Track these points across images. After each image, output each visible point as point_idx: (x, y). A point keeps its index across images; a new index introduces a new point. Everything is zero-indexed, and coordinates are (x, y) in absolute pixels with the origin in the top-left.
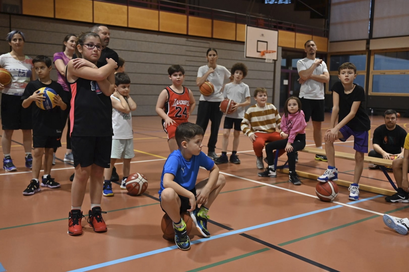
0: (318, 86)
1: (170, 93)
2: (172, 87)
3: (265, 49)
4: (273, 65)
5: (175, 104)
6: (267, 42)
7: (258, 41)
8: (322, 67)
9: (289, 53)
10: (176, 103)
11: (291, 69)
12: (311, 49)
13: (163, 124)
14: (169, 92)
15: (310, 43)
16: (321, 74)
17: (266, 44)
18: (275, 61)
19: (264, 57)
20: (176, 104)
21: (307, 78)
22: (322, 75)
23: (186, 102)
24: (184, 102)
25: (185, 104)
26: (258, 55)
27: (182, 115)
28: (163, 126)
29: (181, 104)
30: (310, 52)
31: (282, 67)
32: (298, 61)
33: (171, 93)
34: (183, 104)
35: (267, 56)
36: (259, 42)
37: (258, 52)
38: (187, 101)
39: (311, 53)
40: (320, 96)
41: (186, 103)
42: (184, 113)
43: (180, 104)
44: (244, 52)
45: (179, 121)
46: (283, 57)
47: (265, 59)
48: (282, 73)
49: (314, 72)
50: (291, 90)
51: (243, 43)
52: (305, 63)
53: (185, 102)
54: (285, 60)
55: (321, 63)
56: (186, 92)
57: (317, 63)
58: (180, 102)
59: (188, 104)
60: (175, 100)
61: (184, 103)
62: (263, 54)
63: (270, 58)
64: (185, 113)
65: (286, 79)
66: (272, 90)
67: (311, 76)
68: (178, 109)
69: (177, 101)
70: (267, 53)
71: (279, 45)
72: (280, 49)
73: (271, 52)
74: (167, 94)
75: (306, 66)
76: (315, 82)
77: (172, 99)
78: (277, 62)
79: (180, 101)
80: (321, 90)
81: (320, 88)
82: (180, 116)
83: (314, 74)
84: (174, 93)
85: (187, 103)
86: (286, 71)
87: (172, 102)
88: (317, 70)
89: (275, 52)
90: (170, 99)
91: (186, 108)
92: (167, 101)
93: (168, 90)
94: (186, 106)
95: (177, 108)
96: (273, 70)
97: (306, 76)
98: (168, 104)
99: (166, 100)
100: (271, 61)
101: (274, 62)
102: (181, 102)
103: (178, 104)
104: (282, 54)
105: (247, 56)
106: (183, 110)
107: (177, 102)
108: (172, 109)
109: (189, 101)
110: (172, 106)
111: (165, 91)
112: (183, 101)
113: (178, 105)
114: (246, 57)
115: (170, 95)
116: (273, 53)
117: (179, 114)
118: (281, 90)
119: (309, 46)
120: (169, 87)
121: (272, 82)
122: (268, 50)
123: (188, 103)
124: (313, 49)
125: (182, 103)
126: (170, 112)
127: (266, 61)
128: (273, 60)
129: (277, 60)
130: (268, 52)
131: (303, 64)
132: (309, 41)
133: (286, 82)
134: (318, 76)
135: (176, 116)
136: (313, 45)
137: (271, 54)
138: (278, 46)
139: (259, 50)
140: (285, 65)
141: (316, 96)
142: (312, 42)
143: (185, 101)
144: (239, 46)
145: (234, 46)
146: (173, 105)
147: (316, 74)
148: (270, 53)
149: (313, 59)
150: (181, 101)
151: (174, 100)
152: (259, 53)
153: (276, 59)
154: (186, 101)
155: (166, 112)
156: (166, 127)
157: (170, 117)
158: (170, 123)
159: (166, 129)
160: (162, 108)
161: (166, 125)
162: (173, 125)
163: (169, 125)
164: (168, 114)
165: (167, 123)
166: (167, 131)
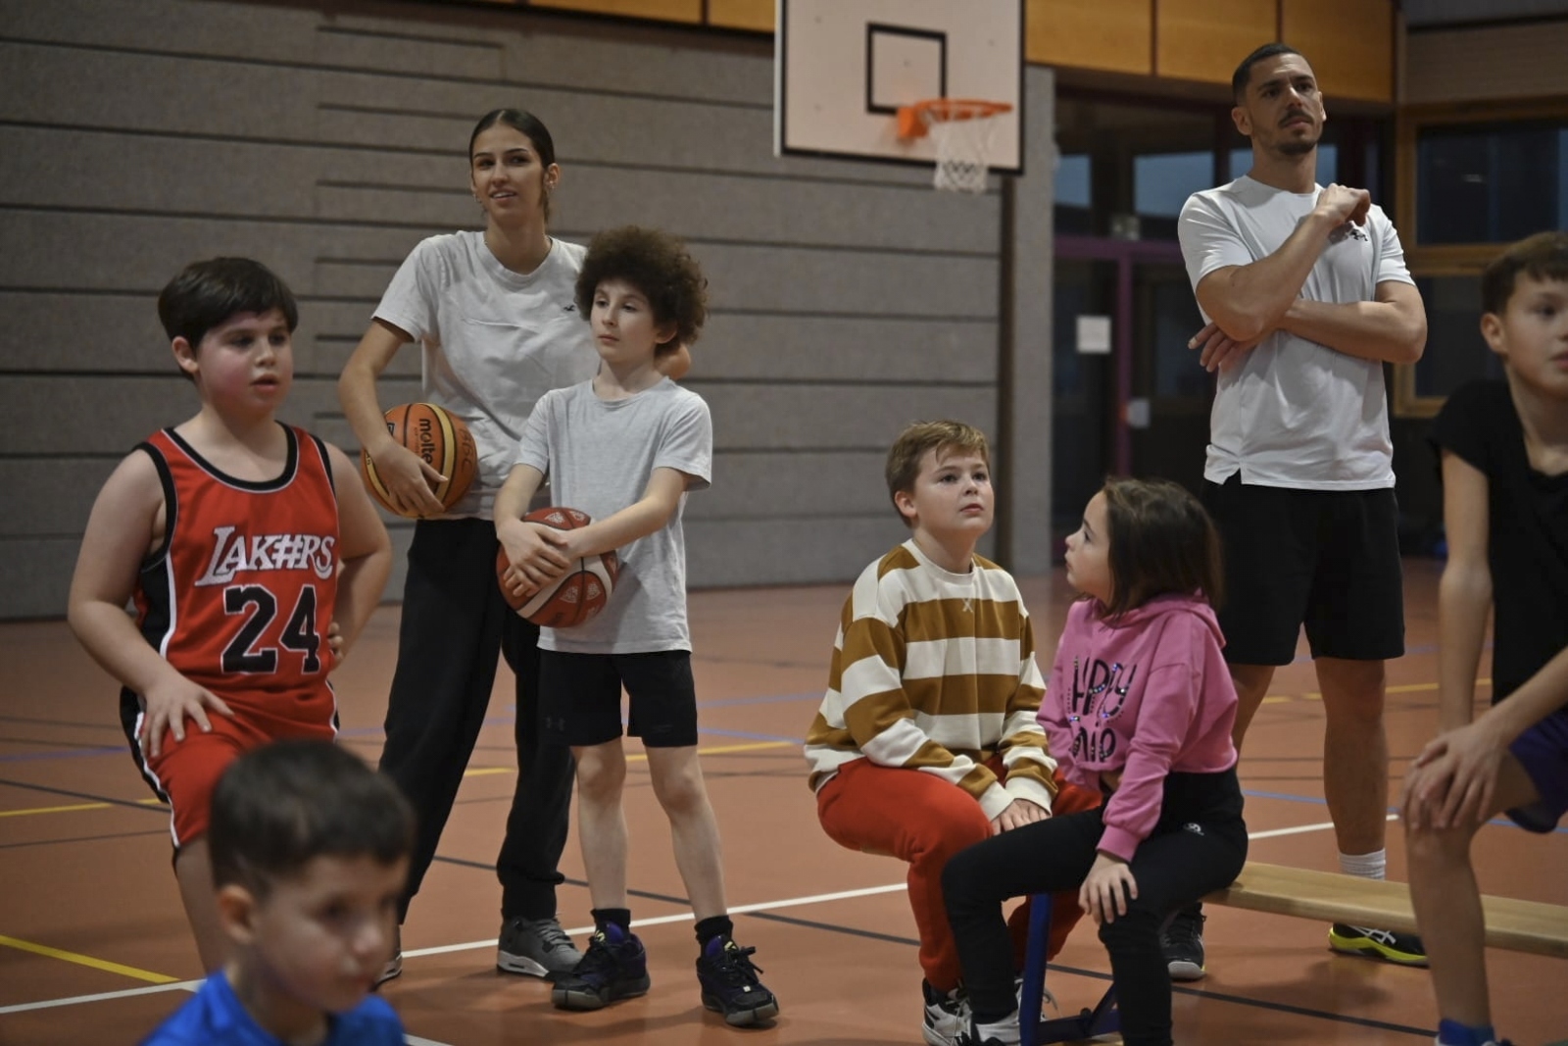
0: (1348, 387)
1: (178, 484)
2: (196, 431)
3: (933, 94)
4: (994, 203)
5: (219, 565)
6: (941, 37)
7: (873, 28)
8: (1366, 245)
9: (1107, 115)
10: (229, 559)
11: (1133, 235)
12: (1294, 112)
13: (129, 725)
14: (174, 471)
15: (1280, 65)
16: (1364, 299)
17: (934, 46)
18: (1006, 179)
19: (920, 151)
20: (230, 566)
21: (1260, 325)
22: (1368, 306)
23: (312, 544)
24: (287, 551)
25: (303, 565)
26: (873, 136)
27: (281, 650)
28: (134, 744)
29: (267, 565)
30: (1286, 136)
31: (1065, 219)
32: (1192, 199)
33: (188, 484)
34: (290, 565)
35: (944, 143)
36: (879, 39)
37: (873, 109)
38: (317, 541)
39: (1292, 139)
40: (1361, 466)
41: (311, 552)
42: (292, 639)
43: (259, 562)
44: (771, 107)
45: (257, 697)
46: (1067, 143)
47: (931, 165)
48: (1062, 267)
49: (1310, 280)
50: (1136, 394)
51: (759, 41)
52: (1241, 212)
53: (300, 551)
54: (1081, 165)
55: (1359, 214)
56: (312, 472)
57: (1331, 213)
58: (258, 553)
59: (323, 563)
60: (223, 533)
61: (295, 555)
62: (918, 130)
63: (970, 159)
64: (303, 633)
65: (1097, 310)
66: (992, 393)
67: (1290, 313)
68: (249, 602)
69: (240, 543)
70: (945, 116)
71: (1031, 55)
72: (1043, 84)
73: (977, 110)
74: (159, 492)
75: (1248, 240)
76: (1323, 354)
77: (196, 534)
78: (1022, 186)
79: (260, 545)
80: (1368, 416)
81: (1359, 402)
82: (267, 661)
83: (1315, 295)
84: (212, 483)
85: (319, 552)
86: (1091, 247)
87: (196, 558)
88: (1330, 267)
89: (1005, 108)
90: (179, 529)
91: (308, 592)
92: (158, 544)
93: (167, 457)
94: (309, 574)
95: (236, 600)
96: (992, 241)
97: (1254, 309)
98: (164, 564)
99: (152, 537)
100: (980, 182)
101: (996, 182)
102: (271, 551)
103: (242, 565)
104: (1059, 117)
105: (793, 142)
106: (283, 615)
107: (236, 554)
108: (193, 611)
109: (332, 540)
110: (197, 584)
111: (139, 464)
112: (286, 541)
113: (247, 576)
114: (787, 151)
115: (182, 499)
116: (987, 122)
117: (255, 649)
118: (1059, 387)
119: (1276, 88)
120: (171, 431)
121: (990, 335)
122: (953, 94)
123: (325, 551)
124: (1304, 109)
125: (280, 557)
126: (182, 636)
127: (940, 178)
128: (994, 171)
129: (1019, 172)
130: (954, 109)
132: (1268, 53)
133: (1094, 335)
134: (1342, 315)
135: (235, 661)
136: (1302, 83)
137: (974, 125)
138: (1024, 63)
139: (879, 99)
140: (1080, 195)
141: (1336, 468)
142: (1294, 63)
143: (298, 538)
144: (729, 68)
145: (691, 67)
146: (209, 579)
147: (1326, 298)
148: (965, 116)
149: (1299, 188)
150: (270, 540)
151: (216, 538)
152: (883, 121)
153: (1011, 161)
154: (308, 539)
155: (152, 632)
156: (155, 753)
157: (187, 672)
158: (187, 718)
159: (153, 768)
160: (122, 604)
161: (155, 735)
162: (212, 733)
163: (179, 736)
164: (171, 647)
165: (159, 720)
166: (165, 785)
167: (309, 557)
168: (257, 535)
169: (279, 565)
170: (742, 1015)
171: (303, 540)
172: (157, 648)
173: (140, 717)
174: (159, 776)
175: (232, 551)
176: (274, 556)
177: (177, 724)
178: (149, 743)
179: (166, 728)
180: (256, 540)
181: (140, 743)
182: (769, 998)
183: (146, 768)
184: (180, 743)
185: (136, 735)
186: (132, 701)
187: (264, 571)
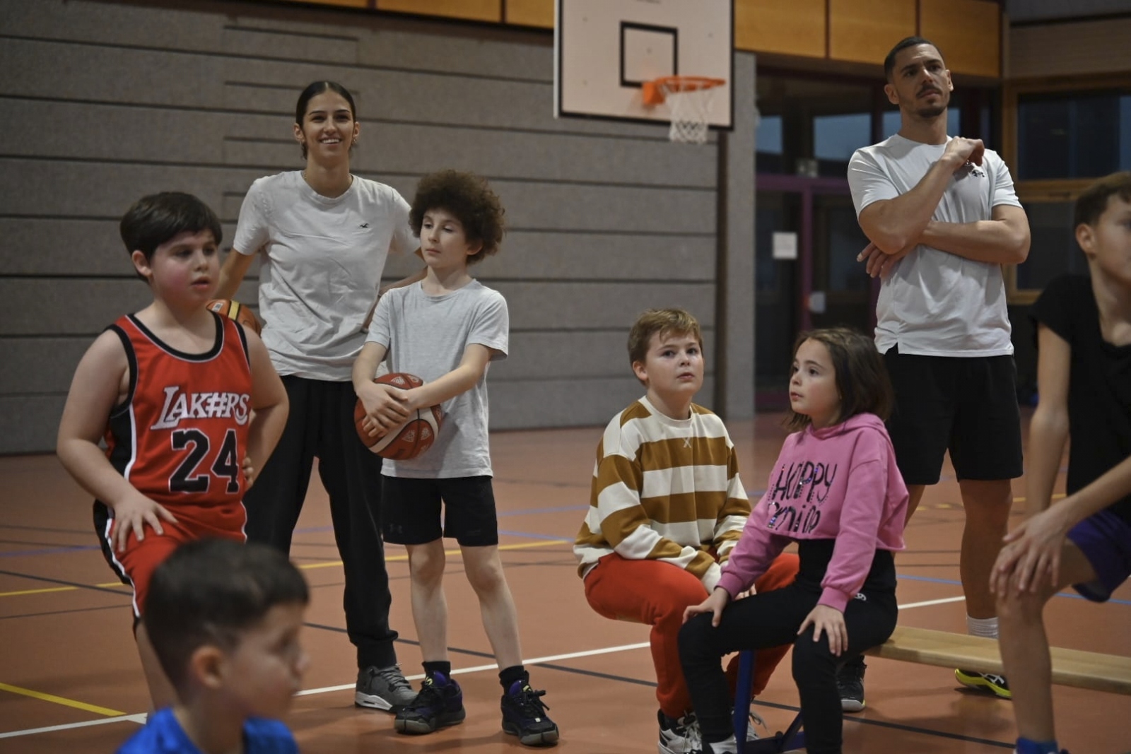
1: (138, 355)
2: (150, 316)
3: (669, 72)
4: (713, 151)
5: (167, 414)
6: (673, 31)
7: (625, 25)
8: (984, 180)
9: (795, 87)
10: (175, 410)
11: (813, 174)
12: (927, 87)
13: (100, 528)
14: (135, 346)
15: (917, 52)
16: (983, 219)
17: (669, 38)
18: (721, 134)
19: (659, 113)
20: (176, 415)
21: (903, 242)
22: (985, 224)
23: (233, 399)
24: (216, 404)
25: (228, 414)
26: (625, 103)
27: (212, 475)
28: (104, 542)
29: (202, 414)
30: (922, 104)
31: (764, 162)
32: (856, 154)
33: (145, 356)
34: (219, 415)
35: (676, 108)
36: (629, 33)
37: (625, 83)
38: (237, 397)
39: (927, 106)
41: (233, 405)
42: (220, 468)
43: (196, 412)
44: (551, 83)
45: (193, 510)
46: (765, 108)
47: (667, 124)
48: (761, 196)
49: (941, 204)
50: (815, 288)
51: (542, 35)
52: (891, 162)
53: (226, 404)
54: (775, 123)
55: (976, 156)
56: (233, 347)
57: (954, 158)
58: (196, 406)
59: (241, 413)
60: (170, 391)
61: (222, 407)
62: (658, 98)
63: (695, 119)
64: (228, 464)
65: (787, 229)
66: (711, 288)
67: (927, 232)
68: (189, 442)
69: (183, 398)
70: (677, 88)
71: (738, 45)
72: (748, 66)
73: (700, 84)
74: (125, 361)
75: (896, 182)
77: (151, 392)
78: (732, 139)
79: (197, 400)
82: (202, 484)
83: (945, 216)
84: (161, 355)
85: (238, 406)
86: (783, 182)
89: (720, 83)
91: (231, 434)
92: (123, 398)
93: (130, 335)
94: (231, 421)
95: (180, 440)
96: (711, 179)
97: (896, 231)
98: (128, 412)
99: (119, 393)
100: (702, 136)
101: (714, 135)
102: (205, 404)
103: (185, 415)
104: (759, 88)
105: (568, 107)
106: (214, 450)
107: (180, 406)
108: (149, 446)
109: (247, 397)
110: (152, 428)
111: (109, 340)
112: (215, 398)
113: (188, 423)
114: (563, 114)
115: (142, 365)
116: (707, 92)
117: (194, 475)
118: (760, 283)
119: (913, 70)
120: (132, 316)
121: (710, 247)
122: (682, 73)
123: (243, 405)
124: (934, 84)
125: (211, 409)
126: (141, 465)
127: (673, 133)
128: (712, 127)
129: (731, 128)
130: (683, 83)
131: (882, 171)
132: (908, 44)
133: (785, 246)
134: (964, 231)
135: (179, 484)
136: (933, 65)
137: (698, 95)
138: (734, 50)
139: (629, 77)
140: (775, 145)
141: (967, 341)
142: (927, 51)
143: (224, 395)
144: (521, 54)
145: (495, 54)
146: (161, 425)
147: (954, 220)
148: (691, 88)
149: (934, 140)
150: (204, 396)
151: (165, 395)
152: (632, 92)
153: (725, 120)
154: (230, 396)
155: (118, 461)
156: (122, 549)
157: (144, 491)
158: (146, 525)
159: (120, 560)
160: (95, 440)
161: (122, 536)
162: (164, 535)
163: (140, 537)
164: (133, 472)
165: (125, 525)
166: (129, 572)
167: (231, 409)
168: (194, 392)
169: (211, 415)
170: (534, 737)
171: (227, 397)
172: (122, 472)
173: (109, 522)
174: (124, 565)
175: (177, 404)
176: (207, 408)
177: (138, 528)
178: (117, 541)
179: (130, 530)
180: (194, 396)
181: (110, 542)
182: (554, 727)
183: (114, 559)
184: (141, 543)
185: (107, 534)
186: (103, 510)
187: (200, 419)
